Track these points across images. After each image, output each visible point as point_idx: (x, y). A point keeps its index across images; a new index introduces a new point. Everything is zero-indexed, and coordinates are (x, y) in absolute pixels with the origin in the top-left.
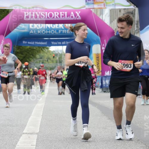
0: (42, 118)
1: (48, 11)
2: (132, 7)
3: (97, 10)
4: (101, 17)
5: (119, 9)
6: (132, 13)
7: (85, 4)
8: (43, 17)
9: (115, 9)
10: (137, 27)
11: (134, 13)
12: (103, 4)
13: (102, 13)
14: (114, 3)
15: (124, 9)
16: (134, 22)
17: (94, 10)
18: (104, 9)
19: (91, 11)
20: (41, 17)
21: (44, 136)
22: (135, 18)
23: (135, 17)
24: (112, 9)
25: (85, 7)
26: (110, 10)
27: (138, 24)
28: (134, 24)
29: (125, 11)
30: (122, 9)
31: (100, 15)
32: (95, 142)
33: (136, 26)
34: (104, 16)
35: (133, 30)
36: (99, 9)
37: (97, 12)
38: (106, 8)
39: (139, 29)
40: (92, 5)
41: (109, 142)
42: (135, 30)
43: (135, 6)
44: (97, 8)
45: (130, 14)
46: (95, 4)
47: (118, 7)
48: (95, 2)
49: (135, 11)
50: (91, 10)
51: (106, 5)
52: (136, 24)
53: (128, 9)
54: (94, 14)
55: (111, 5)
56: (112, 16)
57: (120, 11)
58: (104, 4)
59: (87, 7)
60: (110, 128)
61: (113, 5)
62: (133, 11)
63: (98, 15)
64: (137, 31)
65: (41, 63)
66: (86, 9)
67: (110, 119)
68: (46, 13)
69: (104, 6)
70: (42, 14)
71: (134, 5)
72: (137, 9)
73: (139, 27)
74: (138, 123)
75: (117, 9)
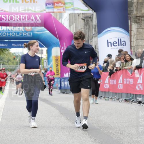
0: (2, 118)
1: (9, 14)
2: (91, 12)
3: (56, 14)
4: (60, 21)
5: (78, 13)
6: (90, 18)
7: (45, 8)
8: (4, 19)
9: (74, 13)
10: (95, 31)
11: (92, 18)
12: (62, 8)
13: (61, 17)
14: (73, 8)
15: (83, 13)
16: (92, 26)
17: (54, 14)
18: (63, 13)
19: (51, 15)
20: (2, 20)
21: (4, 136)
22: (93, 23)
23: (93, 21)
24: (71, 13)
25: (45, 11)
26: (69, 14)
27: (96, 28)
28: (92, 28)
29: (84, 15)
30: (81, 13)
31: (60, 19)
32: (54, 141)
33: (93, 29)
34: (63, 20)
35: (91, 34)
36: (59, 13)
37: (56, 16)
38: (65, 12)
39: (97, 33)
40: (52, 9)
41: (68, 142)
42: (93, 33)
43: (94, 11)
44: (57, 12)
45: (89, 18)
46: (55, 8)
47: (76, 12)
48: (55, 6)
49: (93, 16)
50: (51, 13)
51: (66, 10)
52: (94, 28)
53: (86, 13)
54: (54, 17)
55: (70, 9)
56: (71, 19)
57: (79, 15)
58: (64, 8)
59: (47, 10)
60: (68, 128)
61: (72, 9)
62: (91, 16)
63: (58, 18)
64: (95, 35)
65: (1, 64)
66: (46, 12)
67: (68, 119)
68: (7, 16)
69: (64, 10)
70: (3, 17)
71: (92, 10)
72: (95, 14)
73: (97, 31)
74: (95, 123)
75: (76, 13)
